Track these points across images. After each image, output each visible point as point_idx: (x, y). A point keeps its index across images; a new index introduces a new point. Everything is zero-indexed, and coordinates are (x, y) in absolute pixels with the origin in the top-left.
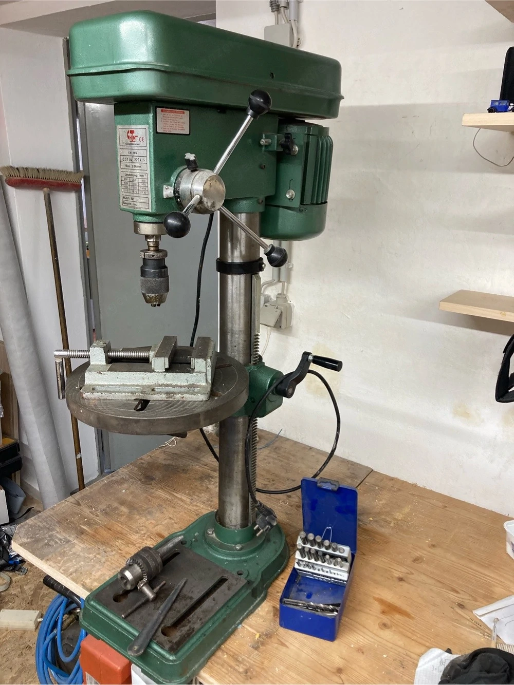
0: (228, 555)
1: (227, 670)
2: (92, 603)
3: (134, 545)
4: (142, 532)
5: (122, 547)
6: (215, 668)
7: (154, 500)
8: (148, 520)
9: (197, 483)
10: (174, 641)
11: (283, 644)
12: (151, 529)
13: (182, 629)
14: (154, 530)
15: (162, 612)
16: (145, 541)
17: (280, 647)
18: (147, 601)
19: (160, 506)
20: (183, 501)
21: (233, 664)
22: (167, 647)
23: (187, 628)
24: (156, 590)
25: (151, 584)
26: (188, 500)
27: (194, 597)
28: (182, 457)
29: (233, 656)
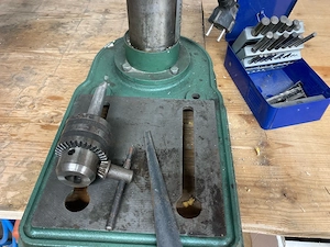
0: (166, 84)
1: (265, 204)
2: (35, 233)
3: (29, 121)
4: (29, 103)
5: (14, 131)
6: (251, 210)
7: (14, 65)
8: (24, 88)
9: (52, 33)
10: (210, 218)
11: (285, 146)
12: (35, 96)
13: (202, 195)
14: (40, 95)
15: (159, 188)
16: (41, 112)
17: (287, 149)
18: (126, 185)
19: (25, 69)
20: (51, 55)
21: (264, 194)
22: (209, 230)
23: (207, 191)
24: (127, 166)
25: (116, 162)
26: (57, 52)
27: (176, 147)
28: (11, 16)
29: (255, 186)
